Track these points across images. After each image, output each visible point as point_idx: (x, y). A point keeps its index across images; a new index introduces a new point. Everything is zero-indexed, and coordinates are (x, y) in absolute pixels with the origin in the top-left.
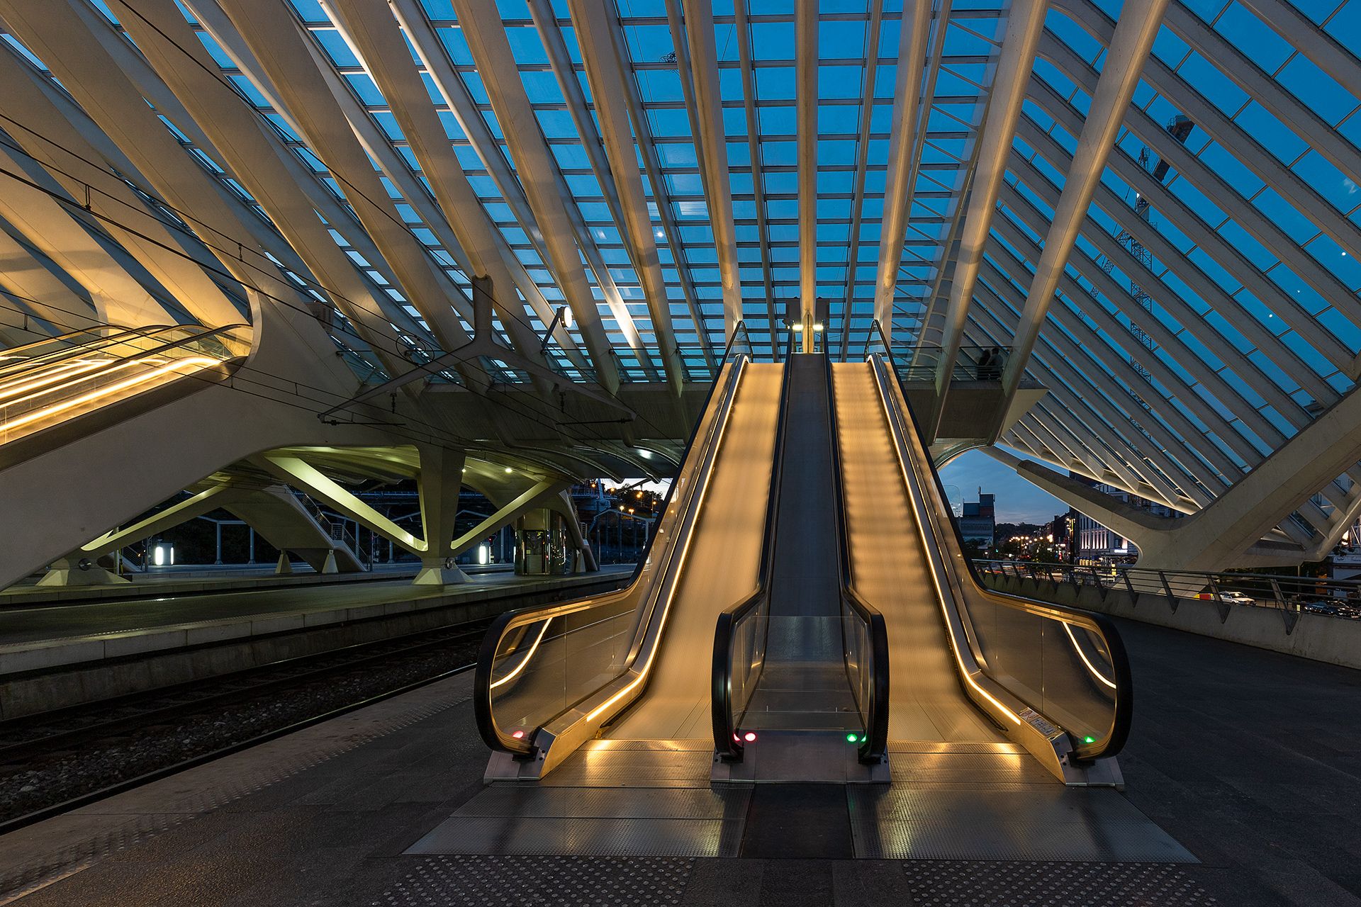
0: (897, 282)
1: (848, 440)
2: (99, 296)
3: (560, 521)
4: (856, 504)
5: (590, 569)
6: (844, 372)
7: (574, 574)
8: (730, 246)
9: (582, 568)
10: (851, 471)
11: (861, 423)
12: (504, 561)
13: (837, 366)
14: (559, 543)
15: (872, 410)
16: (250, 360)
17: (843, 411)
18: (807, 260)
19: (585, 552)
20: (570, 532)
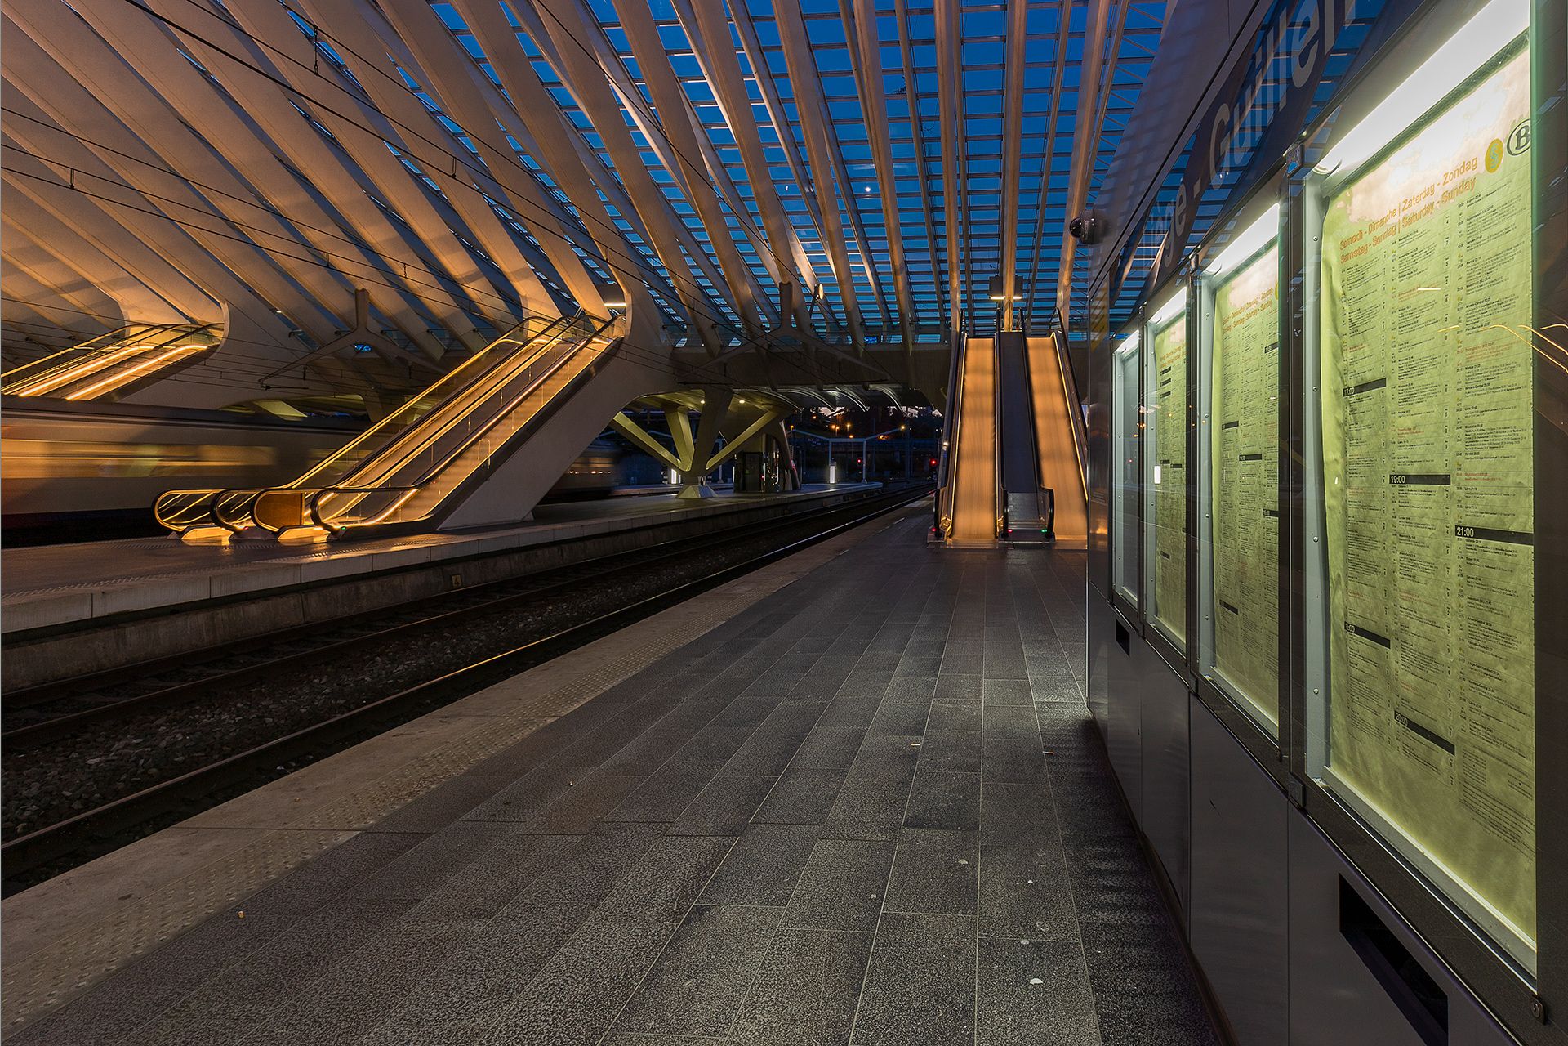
0: (1072, 280)
1: (1039, 402)
2: (525, 297)
3: (774, 444)
4: (1044, 445)
5: (795, 488)
6: (1037, 347)
7: (784, 492)
8: (957, 263)
9: (790, 487)
10: (1041, 423)
11: (1048, 390)
12: (722, 481)
13: (1030, 340)
14: (773, 463)
15: (1054, 379)
16: (625, 341)
17: (1036, 380)
18: (1010, 271)
19: (792, 472)
20: (783, 453)
